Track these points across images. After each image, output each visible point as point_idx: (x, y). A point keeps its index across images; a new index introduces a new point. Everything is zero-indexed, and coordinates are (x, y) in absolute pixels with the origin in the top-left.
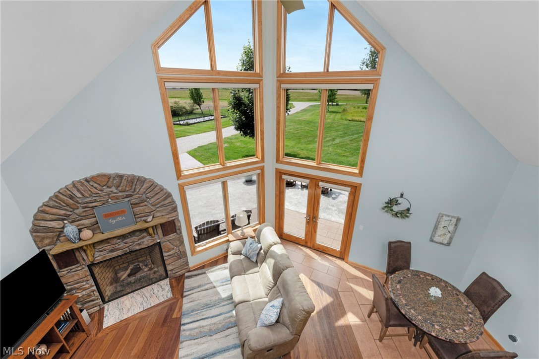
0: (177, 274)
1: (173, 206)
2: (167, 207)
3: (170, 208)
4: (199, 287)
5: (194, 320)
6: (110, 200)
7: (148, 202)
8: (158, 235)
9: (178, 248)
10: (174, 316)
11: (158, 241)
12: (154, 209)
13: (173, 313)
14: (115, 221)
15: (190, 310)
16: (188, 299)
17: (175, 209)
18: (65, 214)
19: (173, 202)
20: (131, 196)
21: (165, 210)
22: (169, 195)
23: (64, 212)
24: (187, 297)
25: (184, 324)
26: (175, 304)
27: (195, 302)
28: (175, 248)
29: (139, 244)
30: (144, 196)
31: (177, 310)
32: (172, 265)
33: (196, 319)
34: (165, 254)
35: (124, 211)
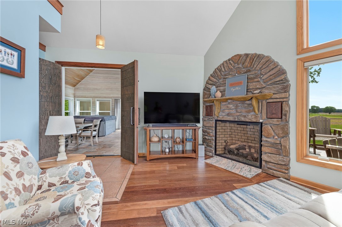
0: (271, 170)
1: (285, 84)
2: (277, 85)
3: (280, 87)
4: (282, 191)
5: (244, 199)
6: (237, 74)
7: (261, 78)
8: (262, 114)
9: (279, 139)
10: (235, 185)
11: (261, 121)
12: (264, 86)
13: (237, 183)
14: (234, 90)
15: (251, 193)
16: (259, 187)
17: (286, 89)
18: (215, 81)
19: (286, 80)
20: (249, 71)
21: (274, 88)
22: (283, 72)
23: (215, 80)
24: (260, 186)
25: (234, 193)
26: (246, 182)
27: (262, 194)
28: (276, 137)
29: (245, 117)
30: (259, 72)
31: (241, 184)
32: (268, 156)
33: (246, 200)
34: (264, 139)
35: (241, 83)
